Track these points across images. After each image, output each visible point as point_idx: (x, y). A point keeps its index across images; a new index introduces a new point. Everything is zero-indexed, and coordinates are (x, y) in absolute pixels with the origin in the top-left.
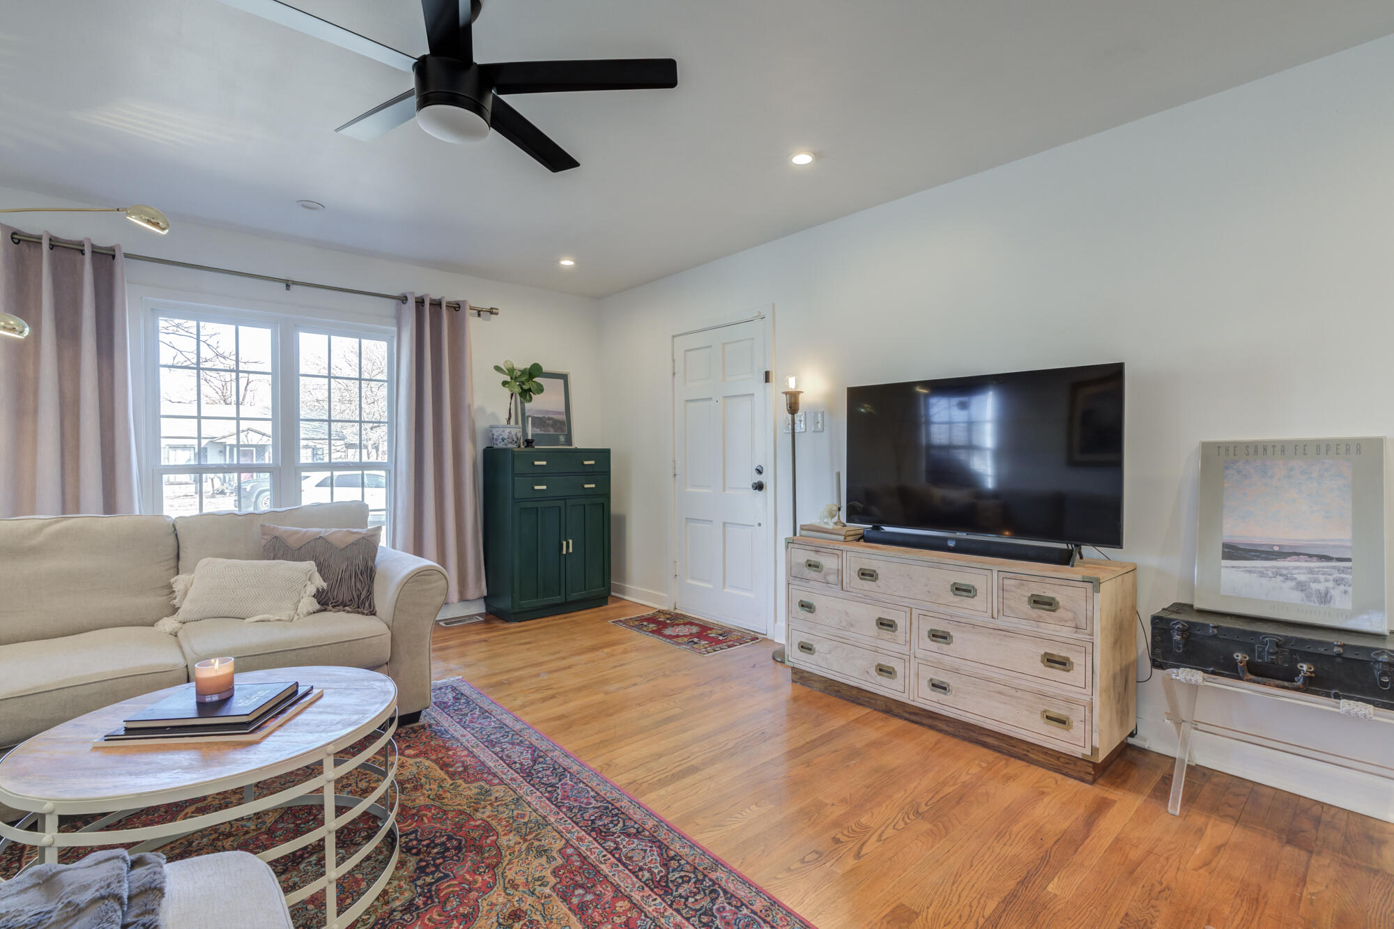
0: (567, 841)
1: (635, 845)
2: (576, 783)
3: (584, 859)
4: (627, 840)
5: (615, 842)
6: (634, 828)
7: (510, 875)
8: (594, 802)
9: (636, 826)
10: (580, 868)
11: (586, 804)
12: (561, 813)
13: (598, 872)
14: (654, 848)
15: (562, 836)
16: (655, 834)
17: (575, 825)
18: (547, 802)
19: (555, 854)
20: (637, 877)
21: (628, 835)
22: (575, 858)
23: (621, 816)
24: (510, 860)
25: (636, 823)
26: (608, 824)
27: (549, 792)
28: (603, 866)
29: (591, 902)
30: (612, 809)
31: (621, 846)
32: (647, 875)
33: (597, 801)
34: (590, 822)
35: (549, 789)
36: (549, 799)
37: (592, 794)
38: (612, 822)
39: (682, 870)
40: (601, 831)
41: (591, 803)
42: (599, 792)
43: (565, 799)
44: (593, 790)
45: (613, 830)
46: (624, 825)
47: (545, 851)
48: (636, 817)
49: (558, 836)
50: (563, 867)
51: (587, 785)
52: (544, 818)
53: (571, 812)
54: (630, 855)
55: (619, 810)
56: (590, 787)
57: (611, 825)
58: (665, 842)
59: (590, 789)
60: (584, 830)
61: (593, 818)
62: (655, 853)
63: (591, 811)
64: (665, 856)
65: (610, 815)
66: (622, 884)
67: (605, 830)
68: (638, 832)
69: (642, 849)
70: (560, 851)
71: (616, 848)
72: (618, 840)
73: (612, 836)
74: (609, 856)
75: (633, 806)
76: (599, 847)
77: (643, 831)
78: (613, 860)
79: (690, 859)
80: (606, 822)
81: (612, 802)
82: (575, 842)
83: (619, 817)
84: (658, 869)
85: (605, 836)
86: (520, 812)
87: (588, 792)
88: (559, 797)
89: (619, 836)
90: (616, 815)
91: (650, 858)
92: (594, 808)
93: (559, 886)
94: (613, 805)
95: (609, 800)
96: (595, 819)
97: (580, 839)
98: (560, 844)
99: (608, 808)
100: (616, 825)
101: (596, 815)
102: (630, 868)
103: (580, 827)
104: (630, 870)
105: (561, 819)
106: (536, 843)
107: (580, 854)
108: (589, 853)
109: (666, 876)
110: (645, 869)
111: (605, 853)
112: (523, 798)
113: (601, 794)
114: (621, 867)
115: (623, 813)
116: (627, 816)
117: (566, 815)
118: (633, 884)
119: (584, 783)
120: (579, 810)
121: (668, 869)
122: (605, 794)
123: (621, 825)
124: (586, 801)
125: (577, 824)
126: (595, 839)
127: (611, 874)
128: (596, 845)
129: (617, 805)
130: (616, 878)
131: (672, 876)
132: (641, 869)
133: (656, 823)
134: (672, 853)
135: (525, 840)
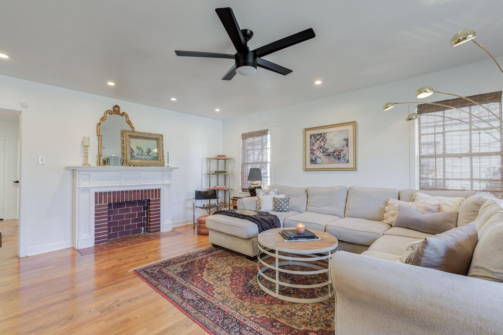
0: (213, 297)
1: (190, 297)
2: (215, 320)
3: (206, 292)
4: (193, 299)
5: (197, 298)
6: (190, 303)
7: (226, 288)
8: (206, 312)
9: (189, 303)
10: (207, 290)
11: (209, 310)
12: (218, 306)
13: (202, 290)
14: (184, 297)
15: (215, 298)
16: (183, 301)
17: (212, 302)
18: (225, 310)
19: (216, 293)
20: (191, 289)
21: (192, 300)
22: (209, 293)
23: (195, 306)
24: (229, 291)
25: (189, 304)
26: (200, 303)
27: (226, 315)
28: (201, 291)
29: (203, 284)
30: (198, 309)
31: (195, 297)
32: (188, 290)
33: (204, 312)
34: (206, 303)
35: (226, 316)
36: (224, 311)
37: (207, 315)
38: (198, 304)
39: (177, 292)
40: (202, 300)
41: (207, 311)
42: (204, 316)
43: (218, 312)
44: (207, 317)
45: (197, 301)
46: (194, 303)
47: (219, 294)
48: (189, 306)
49: (216, 298)
50: (213, 290)
51: (210, 319)
52: (223, 304)
53: (214, 307)
54: (193, 294)
55: (196, 309)
56: (209, 318)
57: (199, 303)
58: (180, 299)
59: (208, 317)
60: (208, 300)
61: (205, 305)
62: (184, 295)
63: (206, 307)
64: (181, 295)
65: (199, 306)
66: (195, 288)
67: (201, 301)
68: (189, 301)
69: (188, 296)
70: (214, 294)
71: (196, 296)
72: (196, 298)
73: (198, 299)
74: (199, 294)
75: (190, 311)
76: (202, 296)
77: (187, 302)
78: (198, 293)
79: (174, 294)
80: (200, 304)
81: (198, 312)
82: (211, 297)
83: (196, 306)
84: (184, 292)
85: (200, 299)
86: (234, 305)
87: (209, 316)
88: (221, 313)
89: (196, 299)
90: (196, 307)
91: (186, 294)
92: (205, 309)
93: (212, 286)
94: (198, 311)
95: (199, 313)
96: (204, 304)
97: (208, 298)
98: (215, 296)
99: (200, 309)
100: (197, 303)
101: (204, 306)
102: (192, 291)
103: (209, 301)
104: (193, 291)
105: (217, 304)
106: (223, 296)
107: (208, 294)
108: (205, 294)
109: (182, 290)
110: (188, 291)
111: (200, 294)
112: (235, 311)
113: (203, 316)
114: (195, 291)
115: (194, 308)
116: (192, 307)
117: (216, 305)
118: (192, 288)
119: (212, 321)
120: (211, 307)
121: (181, 292)
122: (201, 315)
123: (195, 303)
124: (209, 312)
125: (211, 303)
126: (204, 298)
127: (198, 290)
128: (203, 296)
129: (196, 311)
130: (197, 289)
131: (181, 290)
132: (189, 291)
133: (182, 305)
134: (179, 296)
135: (226, 296)
